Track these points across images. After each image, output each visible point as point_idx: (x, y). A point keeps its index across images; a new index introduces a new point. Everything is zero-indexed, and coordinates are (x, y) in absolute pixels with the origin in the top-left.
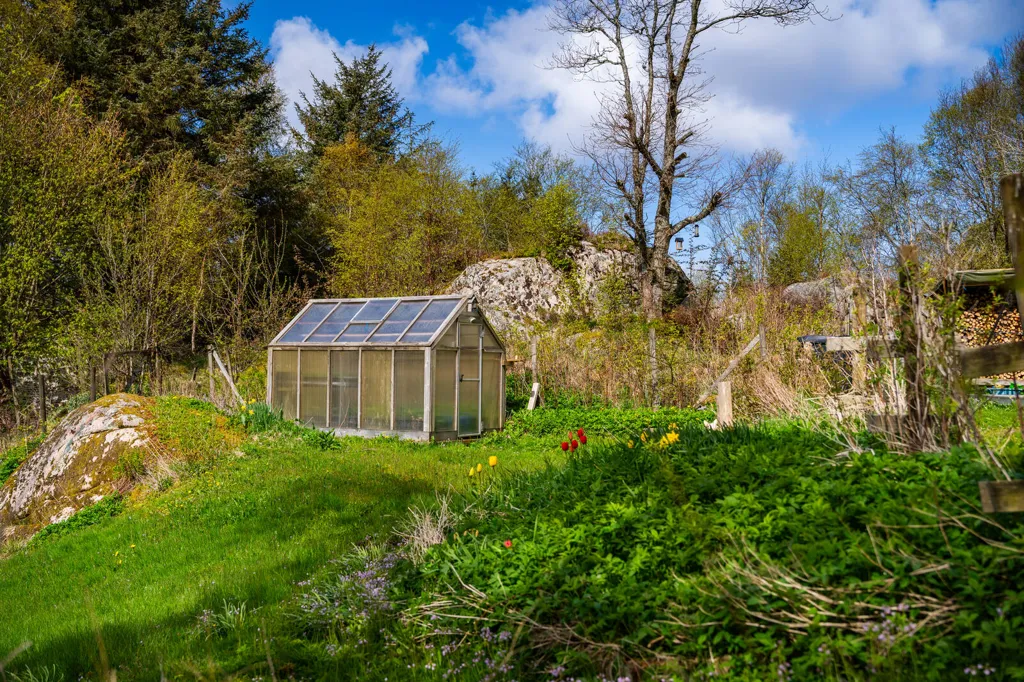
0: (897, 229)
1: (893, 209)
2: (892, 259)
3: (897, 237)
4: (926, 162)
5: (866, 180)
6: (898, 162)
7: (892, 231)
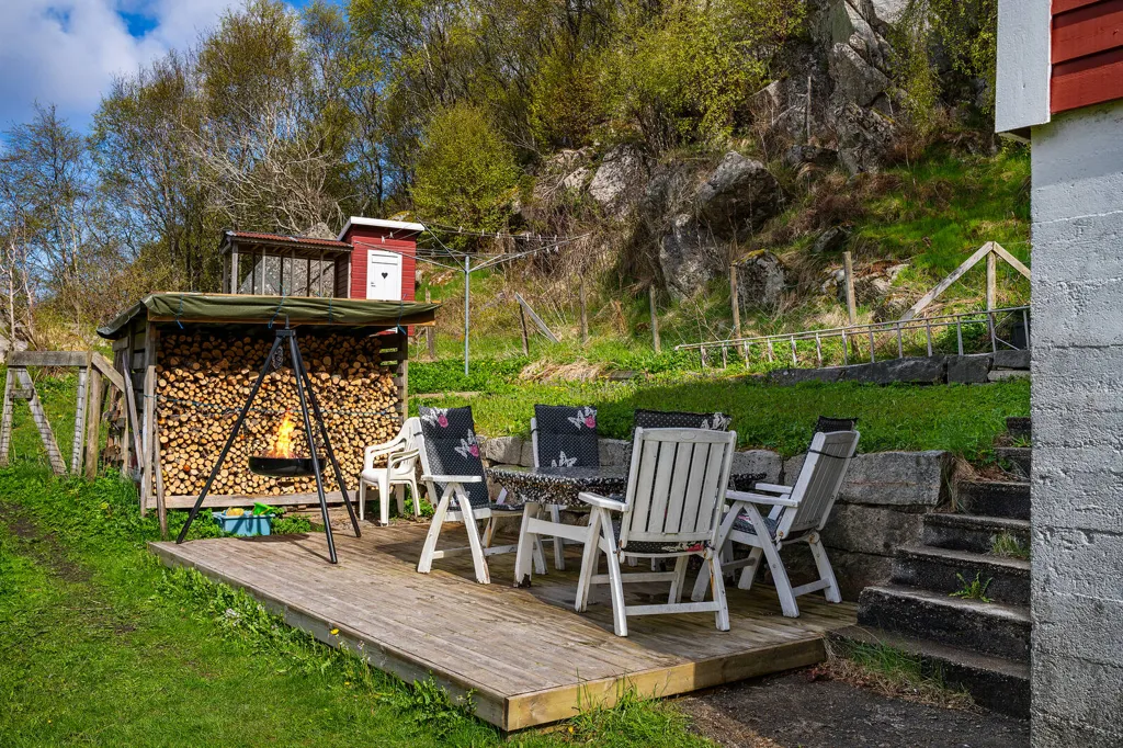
0: (56, 236)
1: (52, 210)
2: (50, 272)
3: (56, 245)
4: (95, 159)
5: (15, 167)
6: (60, 151)
7: (50, 237)
